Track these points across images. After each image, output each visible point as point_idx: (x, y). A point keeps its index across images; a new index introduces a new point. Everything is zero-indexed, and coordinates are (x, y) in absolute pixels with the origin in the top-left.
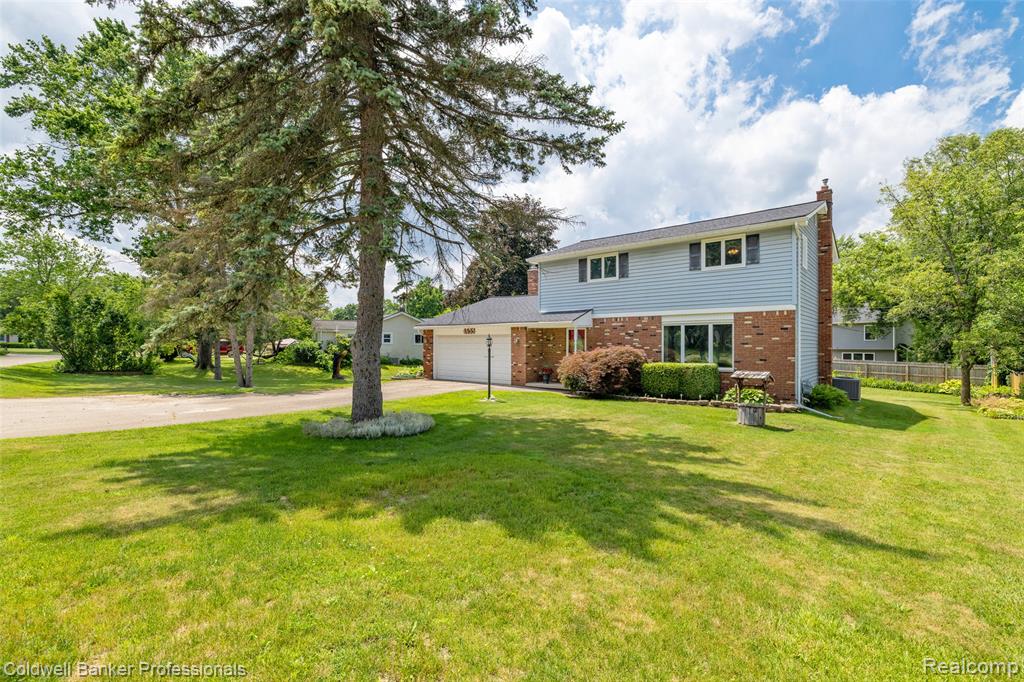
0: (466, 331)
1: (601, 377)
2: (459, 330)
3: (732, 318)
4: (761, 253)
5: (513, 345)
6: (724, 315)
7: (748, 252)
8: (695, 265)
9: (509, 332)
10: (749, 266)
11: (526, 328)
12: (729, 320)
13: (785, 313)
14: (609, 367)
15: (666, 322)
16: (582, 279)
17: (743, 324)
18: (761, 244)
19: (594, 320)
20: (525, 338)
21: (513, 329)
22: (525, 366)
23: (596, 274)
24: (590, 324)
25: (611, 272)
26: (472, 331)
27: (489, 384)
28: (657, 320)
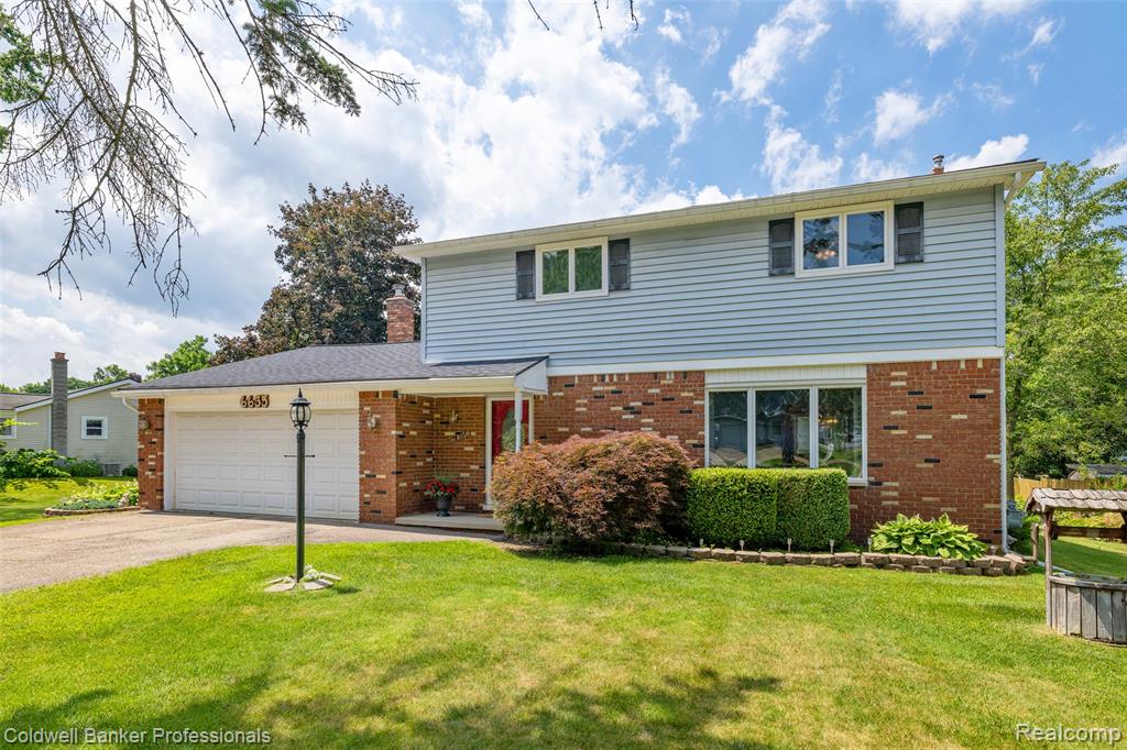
0: (246, 401)
1: (606, 505)
2: (230, 400)
3: (863, 373)
4: (927, 241)
5: (363, 431)
6: (845, 368)
7: (899, 238)
8: (781, 264)
9: (355, 404)
10: (900, 269)
11: (395, 394)
12: (857, 378)
13: (980, 365)
14: (621, 478)
15: (714, 383)
16: (525, 292)
17: (888, 388)
18: (927, 223)
19: (552, 380)
20: (393, 416)
21: (363, 395)
22: (394, 480)
23: (555, 284)
24: (541, 387)
25: (588, 279)
26: (263, 401)
27: (301, 519)
28: (694, 379)
